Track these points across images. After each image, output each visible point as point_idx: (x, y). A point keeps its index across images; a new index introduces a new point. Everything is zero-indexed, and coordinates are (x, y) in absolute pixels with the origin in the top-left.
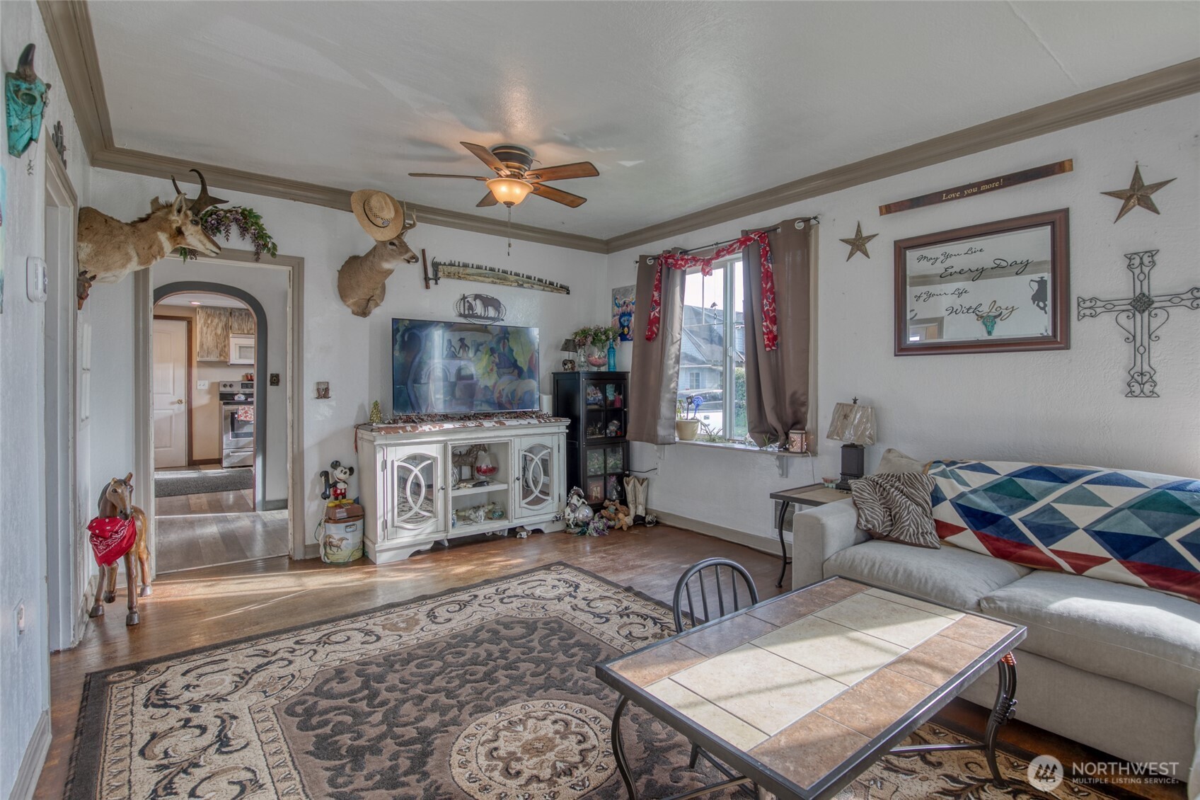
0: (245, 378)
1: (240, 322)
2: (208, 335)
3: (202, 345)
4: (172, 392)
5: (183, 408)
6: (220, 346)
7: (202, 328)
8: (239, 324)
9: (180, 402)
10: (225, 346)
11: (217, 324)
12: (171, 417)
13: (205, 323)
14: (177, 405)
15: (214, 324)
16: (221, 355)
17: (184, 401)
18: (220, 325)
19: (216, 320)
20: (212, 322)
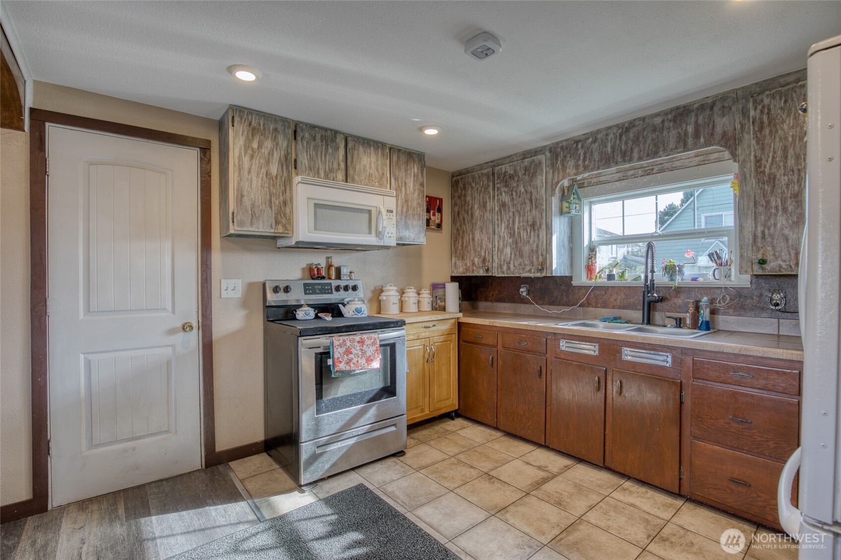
0: (307, 274)
1: (313, 153)
2: (254, 174)
3: (240, 197)
4: (169, 306)
5: (194, 339)
6: (276, 202)
7: (240, 157)
8: (311, 159)
9: (186, 327)
10: (285, 203)
11: (271, 153)
12: (169, 363)
13: (247, 146)
14: (182, 334)
15: (265, 151)
16: (277, 222)
17: (195, 324)
18: (276, 155)
19: (268, 144)
20: (260, 146)
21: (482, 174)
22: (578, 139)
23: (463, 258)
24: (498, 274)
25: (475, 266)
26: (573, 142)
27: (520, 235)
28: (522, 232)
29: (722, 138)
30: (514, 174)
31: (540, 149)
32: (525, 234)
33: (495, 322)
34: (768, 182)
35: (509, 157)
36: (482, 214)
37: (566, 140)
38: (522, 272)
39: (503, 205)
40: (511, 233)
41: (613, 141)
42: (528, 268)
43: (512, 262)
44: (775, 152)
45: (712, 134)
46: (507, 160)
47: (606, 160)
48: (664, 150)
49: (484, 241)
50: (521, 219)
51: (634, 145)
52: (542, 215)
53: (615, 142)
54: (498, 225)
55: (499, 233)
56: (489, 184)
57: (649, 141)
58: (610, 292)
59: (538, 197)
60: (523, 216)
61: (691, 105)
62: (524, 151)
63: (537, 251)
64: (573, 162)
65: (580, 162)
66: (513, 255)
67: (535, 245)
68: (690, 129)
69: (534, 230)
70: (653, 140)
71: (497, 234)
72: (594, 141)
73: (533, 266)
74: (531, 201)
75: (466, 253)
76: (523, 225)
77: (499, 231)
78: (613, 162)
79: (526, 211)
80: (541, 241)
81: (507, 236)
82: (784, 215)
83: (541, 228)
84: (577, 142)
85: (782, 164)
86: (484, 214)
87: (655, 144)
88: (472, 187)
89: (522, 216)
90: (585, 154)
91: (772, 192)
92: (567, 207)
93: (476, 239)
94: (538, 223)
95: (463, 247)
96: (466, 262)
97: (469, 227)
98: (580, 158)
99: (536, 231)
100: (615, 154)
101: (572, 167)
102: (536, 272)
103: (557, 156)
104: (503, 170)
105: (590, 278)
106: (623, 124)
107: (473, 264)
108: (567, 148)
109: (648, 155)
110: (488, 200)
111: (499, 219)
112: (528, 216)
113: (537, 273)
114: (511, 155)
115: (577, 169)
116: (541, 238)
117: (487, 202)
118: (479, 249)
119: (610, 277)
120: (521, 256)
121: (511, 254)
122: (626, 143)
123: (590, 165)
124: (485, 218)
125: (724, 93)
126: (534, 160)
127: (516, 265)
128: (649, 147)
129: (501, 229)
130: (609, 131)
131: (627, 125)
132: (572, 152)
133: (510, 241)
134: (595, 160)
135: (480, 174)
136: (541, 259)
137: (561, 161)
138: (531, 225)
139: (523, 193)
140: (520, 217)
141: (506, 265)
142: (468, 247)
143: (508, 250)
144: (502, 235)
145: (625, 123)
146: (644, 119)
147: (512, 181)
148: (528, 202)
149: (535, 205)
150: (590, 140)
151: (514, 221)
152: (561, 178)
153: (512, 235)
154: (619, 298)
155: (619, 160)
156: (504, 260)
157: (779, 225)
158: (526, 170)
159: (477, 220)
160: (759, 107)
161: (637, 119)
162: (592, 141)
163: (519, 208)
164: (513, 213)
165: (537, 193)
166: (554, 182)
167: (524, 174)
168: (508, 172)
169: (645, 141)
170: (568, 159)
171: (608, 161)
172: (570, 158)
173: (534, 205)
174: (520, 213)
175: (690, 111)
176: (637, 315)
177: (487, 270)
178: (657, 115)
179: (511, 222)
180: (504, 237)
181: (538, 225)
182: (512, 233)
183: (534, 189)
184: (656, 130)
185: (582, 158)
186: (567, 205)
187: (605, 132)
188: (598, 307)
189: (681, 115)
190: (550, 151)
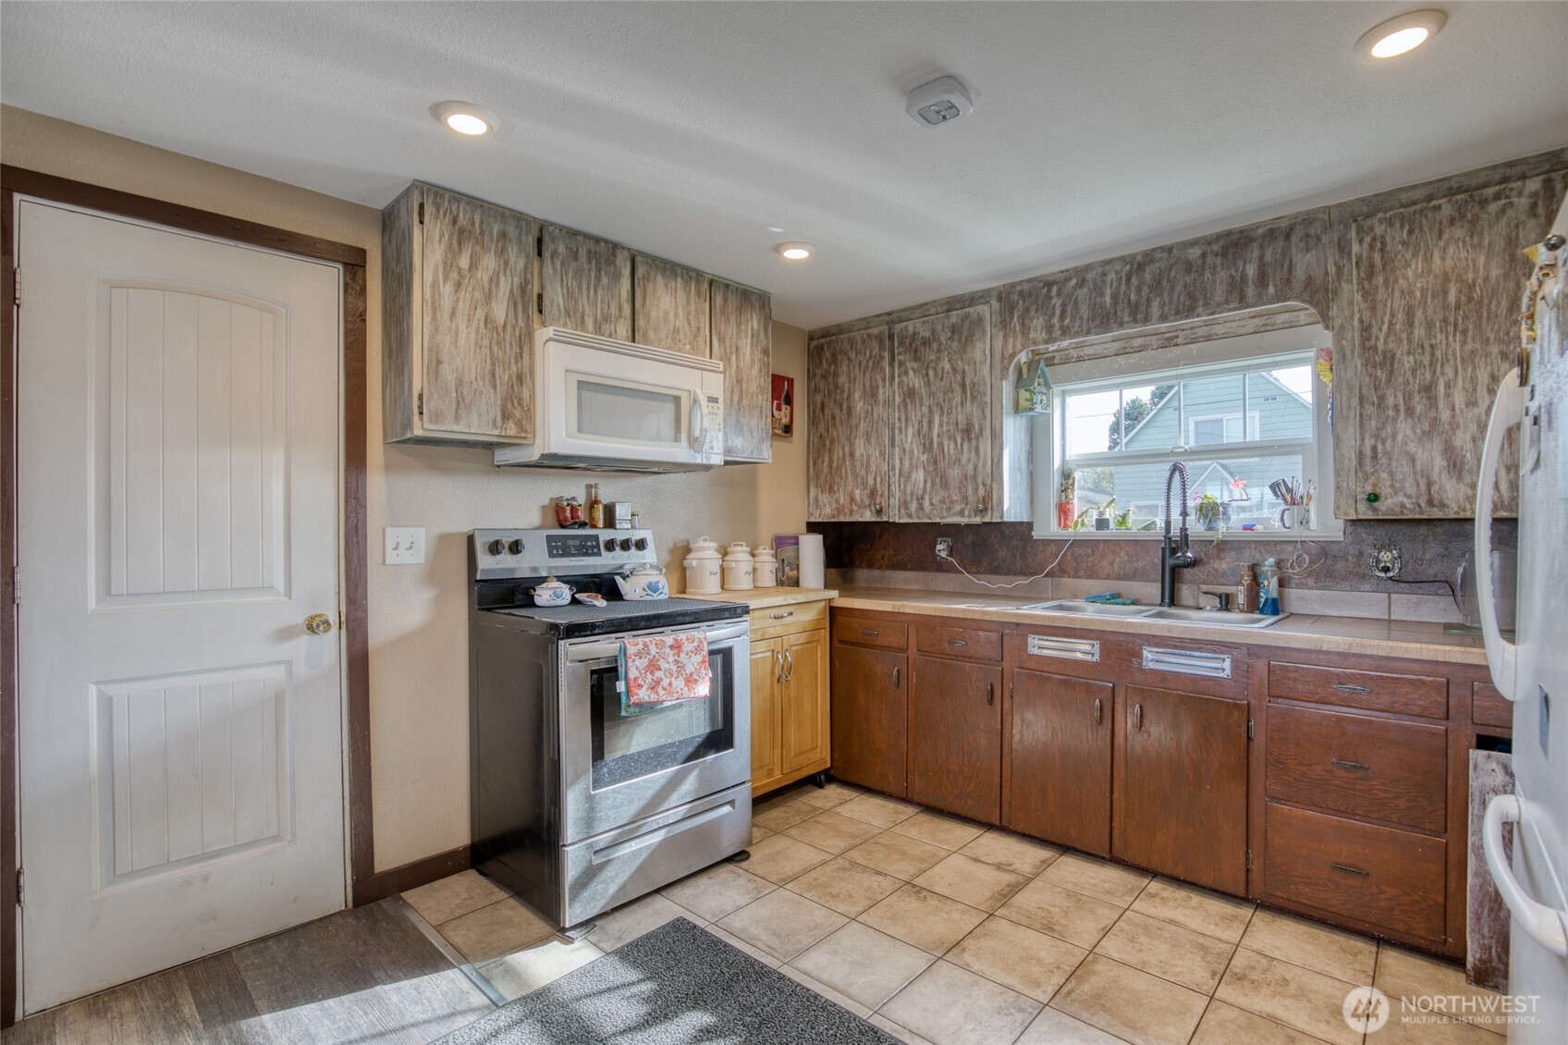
0: (551, 518)
1: (572, 283)
2: (461, 321)
3: (435, 364)
4: (279, 583)
5: (330, 650)
6: (504, 376)
7: (435, 284)
8: (569, 294)
9: (314, 626)
10: (520, 378)
11: (494, 280)
12: (279, 698)
13: (449, 264)
14: (305, 640)
15: (483, 275)
16: (506, 416)
17: (333, 619)
18: (504, 286)
19: (489, 262)
20: (474, 266)
21: (869, 336)
22: (1051, 278)
23: (831, 489)
24: (900, 518)
25: (856, 504)
26: (1041, 284)
27: (943, 449)
28: (946, 443)
29: (1305, 288)
30: (931, 338)
31: (980, 294)
32: (952, 446)
33: (903, 606)
34: (1383, 364)
35: (921, 306)
36: (870, 408)
37: (1029, 281)
38: (945, 514)
39: (909, 394)
40: (924, 444)
41: (1114, 286)
42: (958, 508)
43: (927, 498)
44: (1393, 316)
45: (1289, 281)
46: (917, 311)
47: (1103, 318)
48: (1206, 305)
49: (874, 458)
50: (945, 420)
51: (1152, 295)
52: (983, 412)
53: (1118, 287)
54: (900, 430)
55: (902, 444)
56: (883, 353)
57: (1179, 287)
58: (1101, 549)
59: (976, 380)
60: (948, 414)
61: (1251, 230)
62: (949, 298)
63: (974, 478)
64: (1041, 320)
65: (1055, 321)
66: (929, 485)
67: (971, 467)
68: (1251, 270)
69: (970, 440)
70: (1185, 286)
71: (899, 446)
72: (1081, 284)
73: (967, 504)
74: (963, 386)
75: (837, 480)
76: (949, 430)
77: (902, 440)
78: (1115, 322)
79: (954, 406)
80: (982, 459)
81: (918, 450)
82: (1409, 419)
83: (982, 435)
84: (1049, 284)
85: (1404, 335)
86: (873, 409)
87: (1189, 293)
88: (849, 359)
89: (946, 414)
90: (1064, 306)
91: (1389, 381)
92: (1027, 400)
93: (858, 454)
94: (977, 427)
95: (831, 468)
96: (837, 496)
97: (843, 433)
98: (1054, 314)
99: (974, 441)
100: (1119, 308)
101: (1039, 329)
102: (973, 514)
103: (1012, 308)
104: (911, 330)
105: (1064, 527)
106: (1133, 257)
107: (852, 500)
108: (1030, 294)
109: (1177, 313)
110: (880, 384)
111: (903, 419)
112: (957, 414)
113: (975, 516)
114: (926, 304)
115: (1049, 332)
116: (982, 453)
117: (878, 388)
118: (863, 473)
119: (1102, 523)
120: (945, 485)
121: (925, 482)
122: (1139, 290)
123: (1074, 326)
124: (876, 416)
125: (1307, 213)
126: (969, 313)
127: (934, 502)
128: (1179, 298)
129: (906, 436)
130: (1107, 268)
131: (1139, 258)
132: (1040, 302)
133: (924, 458)
134: (1081, 318)
135: (865, 336)
136: (981, 492)
137: (1019, 317)
138: (963, 431)
139: (948, 372)
140: (942, 415)
141: (915, 502)
142: (841, 469)
143: (919, 476)
144: (907, 447)
145: (1136, 254)
146: (1170, 249)
147: (927, 350)
148: (957, 388)
149: (971, 395)
150: (1074, 282)
151: (930, 423)
152: (1019, 347)
153: (927, 447)
154: (1118, 560)
155: (1126, 319)
156: (912, 493)
157: (1400, 437)
158: (953, 332)
159: (860, 420)
160: (1367, 239)
161: (1157, 248)
162: (1076, 284)
163: (941, 399)
164: (929, 407)
165: (975, 374)
166: (1006, 355)
167: (949, 339)
168: (919, 333)
169: (1173, 288)
170: (1033, 313)
171: (1105, 320)
172: (1037, 312)
173: (969, 395)
174: (942, 409)
175: (1251, 240)
176: (1152, 590)
177: (879, 512)
178: (1194, 243)
179: (925, 424)
180: (912, 451)
181: (977, 431)
182: (927, 443)
183: (969, 365)
184: (1191, 269)
185: (1058, 312)
186: (1027, 395)
187: (1100, 270)
188: (1079, 577)
189: (1236, 245)
190: (1000, 299)
